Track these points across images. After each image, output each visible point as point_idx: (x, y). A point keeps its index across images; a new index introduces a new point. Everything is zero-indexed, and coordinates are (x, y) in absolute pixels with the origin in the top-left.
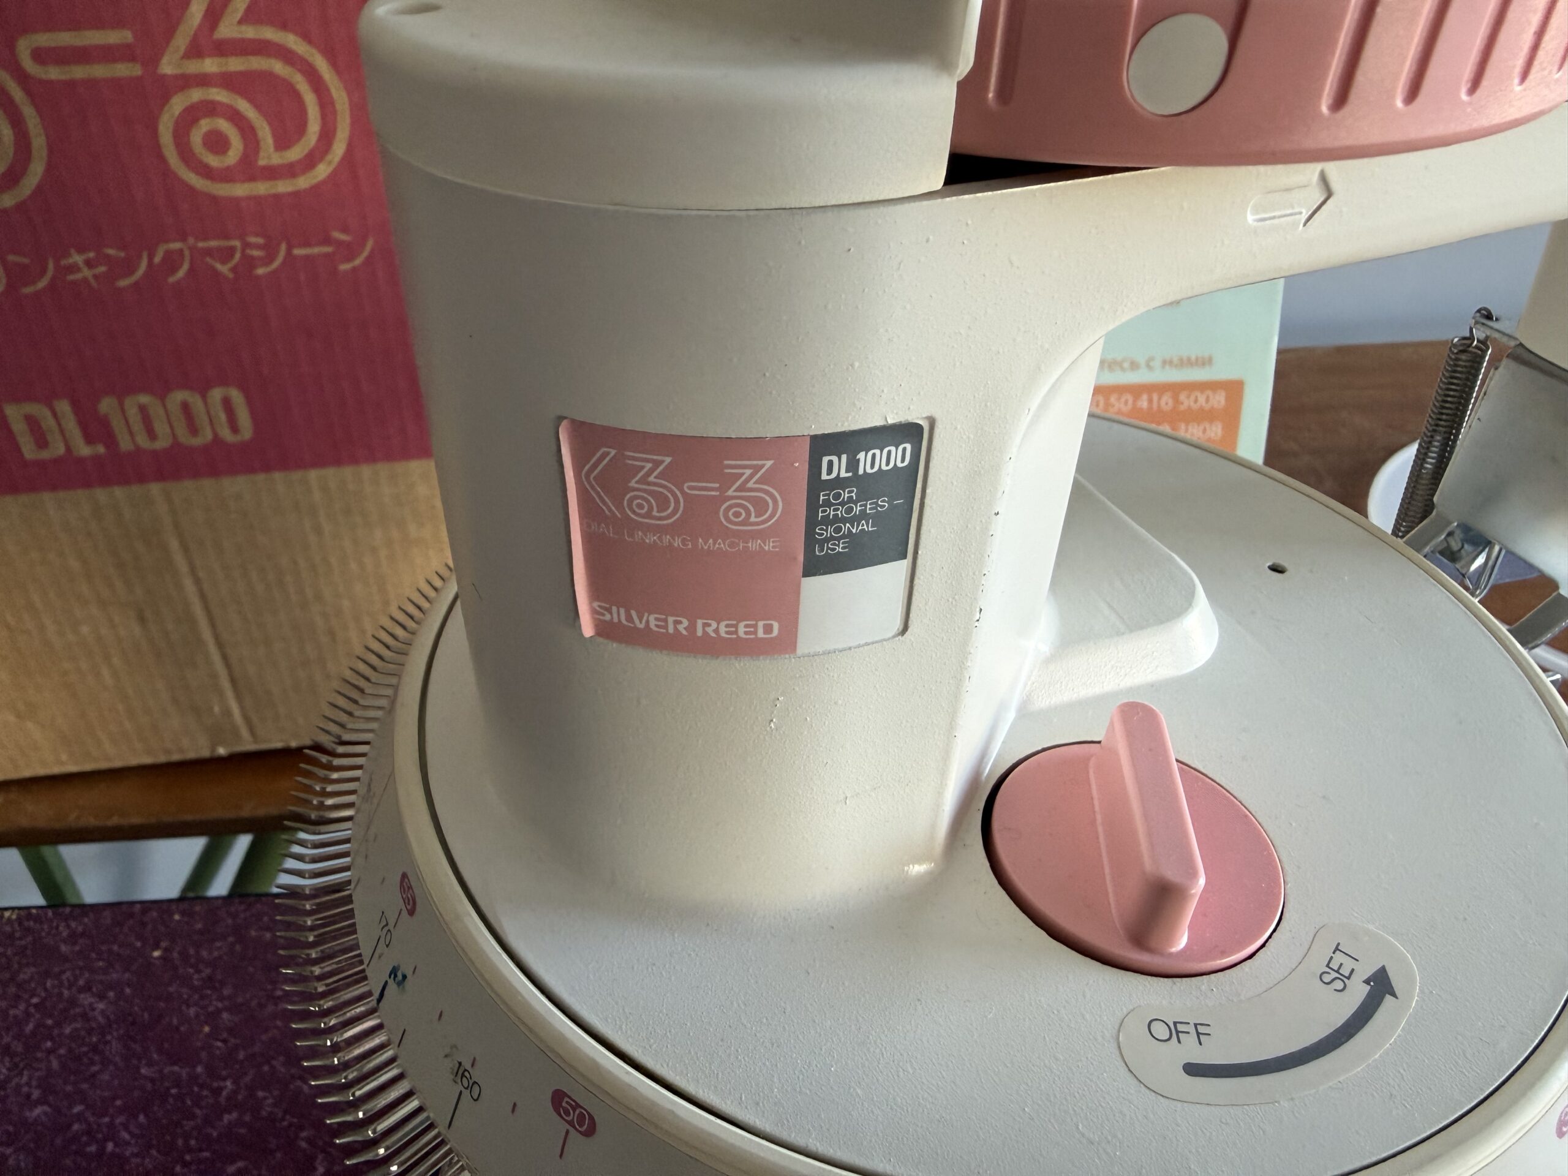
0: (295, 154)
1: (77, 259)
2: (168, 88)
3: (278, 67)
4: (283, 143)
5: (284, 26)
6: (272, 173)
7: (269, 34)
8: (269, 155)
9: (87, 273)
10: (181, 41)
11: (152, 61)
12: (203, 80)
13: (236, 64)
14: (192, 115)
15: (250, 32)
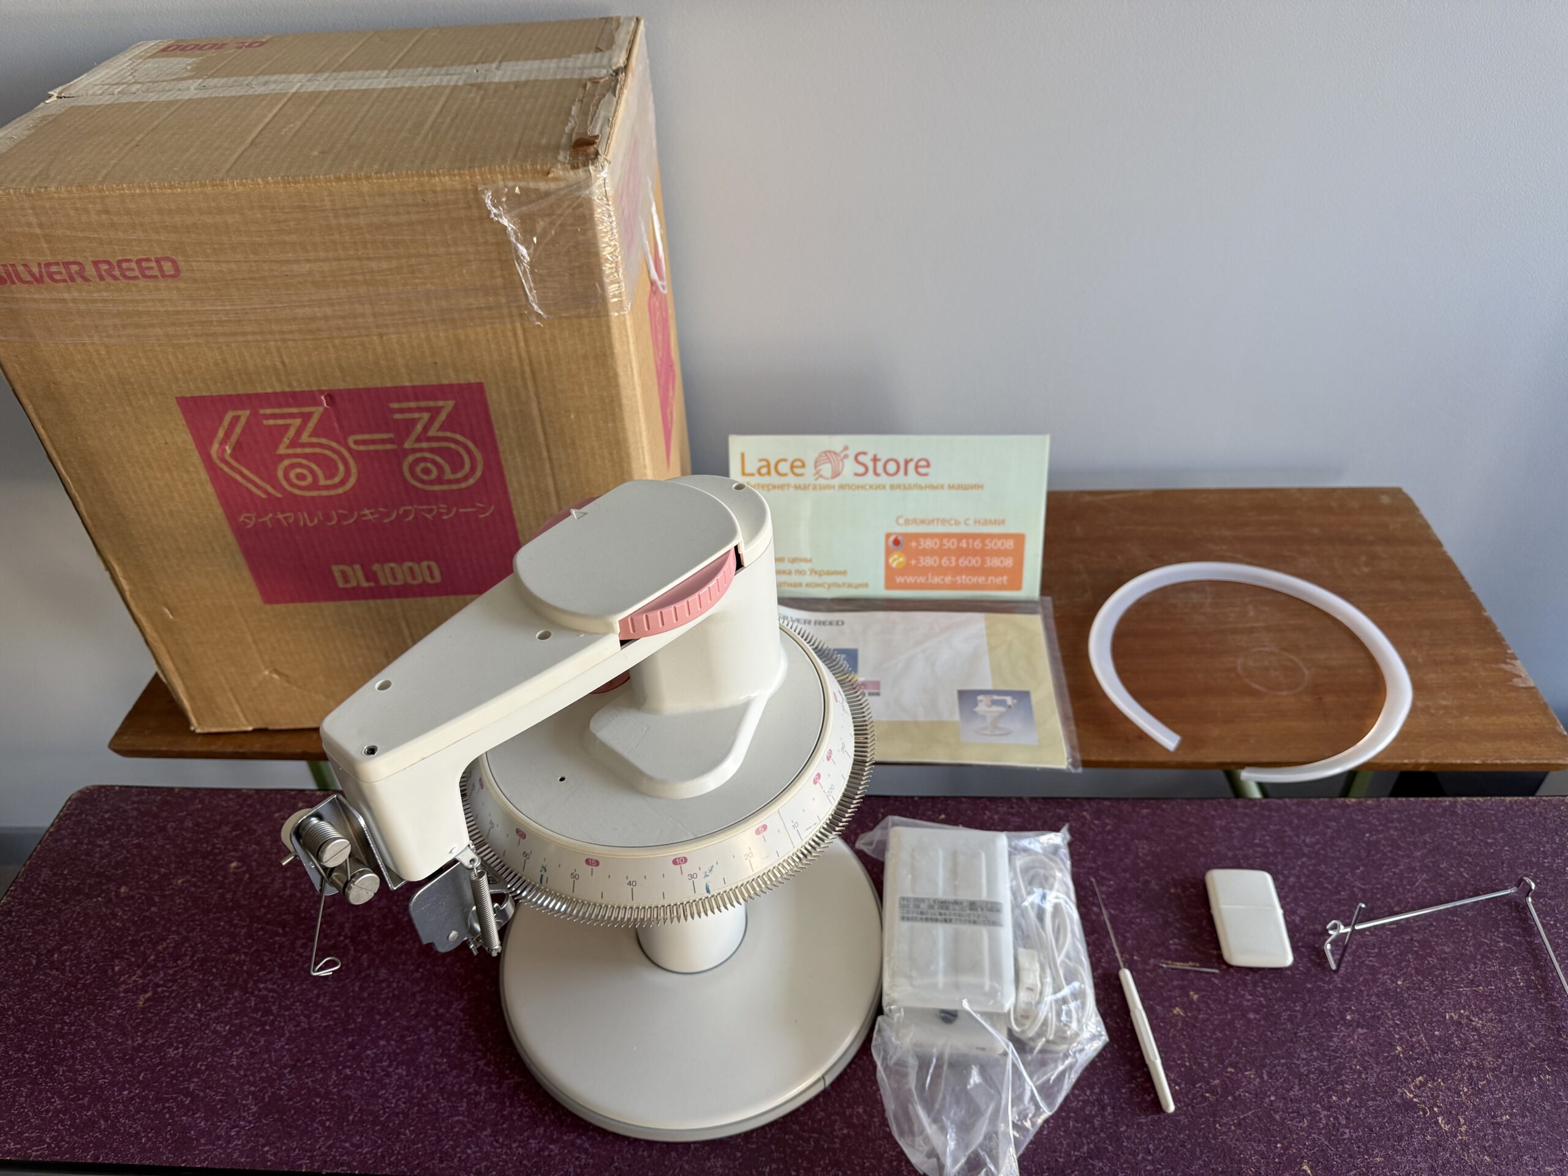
0: (459, 475)
1: (367, 512)
2: (406, 453)
3: (453, 446)
4: (454, 472)
5: (454, 431)
6: (450, 482)
7: (449, 434)
8: (449, 475)
9: (370, 517)
10: (413, 436)
11: (401, 443)
12: (421, 450)
13: (434, 445)
14: (417, 461)
15: (441, 434)
